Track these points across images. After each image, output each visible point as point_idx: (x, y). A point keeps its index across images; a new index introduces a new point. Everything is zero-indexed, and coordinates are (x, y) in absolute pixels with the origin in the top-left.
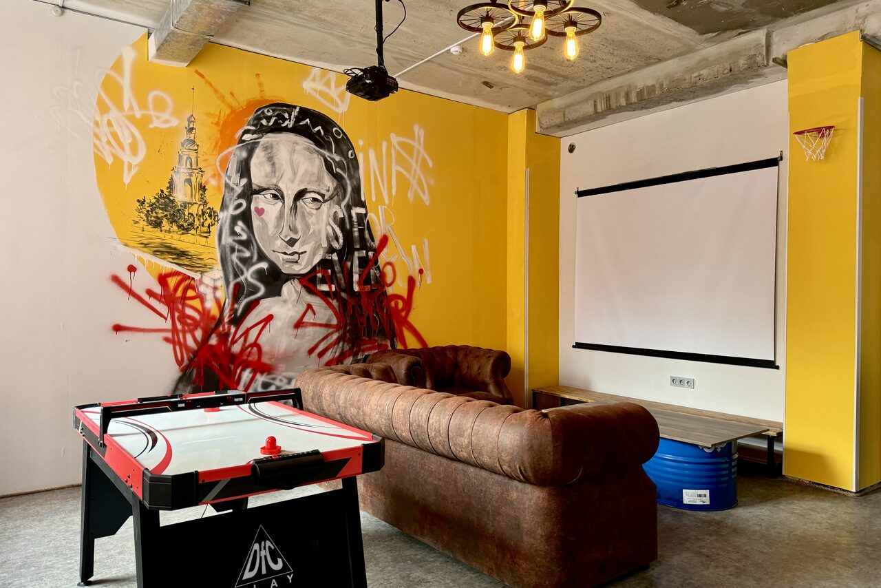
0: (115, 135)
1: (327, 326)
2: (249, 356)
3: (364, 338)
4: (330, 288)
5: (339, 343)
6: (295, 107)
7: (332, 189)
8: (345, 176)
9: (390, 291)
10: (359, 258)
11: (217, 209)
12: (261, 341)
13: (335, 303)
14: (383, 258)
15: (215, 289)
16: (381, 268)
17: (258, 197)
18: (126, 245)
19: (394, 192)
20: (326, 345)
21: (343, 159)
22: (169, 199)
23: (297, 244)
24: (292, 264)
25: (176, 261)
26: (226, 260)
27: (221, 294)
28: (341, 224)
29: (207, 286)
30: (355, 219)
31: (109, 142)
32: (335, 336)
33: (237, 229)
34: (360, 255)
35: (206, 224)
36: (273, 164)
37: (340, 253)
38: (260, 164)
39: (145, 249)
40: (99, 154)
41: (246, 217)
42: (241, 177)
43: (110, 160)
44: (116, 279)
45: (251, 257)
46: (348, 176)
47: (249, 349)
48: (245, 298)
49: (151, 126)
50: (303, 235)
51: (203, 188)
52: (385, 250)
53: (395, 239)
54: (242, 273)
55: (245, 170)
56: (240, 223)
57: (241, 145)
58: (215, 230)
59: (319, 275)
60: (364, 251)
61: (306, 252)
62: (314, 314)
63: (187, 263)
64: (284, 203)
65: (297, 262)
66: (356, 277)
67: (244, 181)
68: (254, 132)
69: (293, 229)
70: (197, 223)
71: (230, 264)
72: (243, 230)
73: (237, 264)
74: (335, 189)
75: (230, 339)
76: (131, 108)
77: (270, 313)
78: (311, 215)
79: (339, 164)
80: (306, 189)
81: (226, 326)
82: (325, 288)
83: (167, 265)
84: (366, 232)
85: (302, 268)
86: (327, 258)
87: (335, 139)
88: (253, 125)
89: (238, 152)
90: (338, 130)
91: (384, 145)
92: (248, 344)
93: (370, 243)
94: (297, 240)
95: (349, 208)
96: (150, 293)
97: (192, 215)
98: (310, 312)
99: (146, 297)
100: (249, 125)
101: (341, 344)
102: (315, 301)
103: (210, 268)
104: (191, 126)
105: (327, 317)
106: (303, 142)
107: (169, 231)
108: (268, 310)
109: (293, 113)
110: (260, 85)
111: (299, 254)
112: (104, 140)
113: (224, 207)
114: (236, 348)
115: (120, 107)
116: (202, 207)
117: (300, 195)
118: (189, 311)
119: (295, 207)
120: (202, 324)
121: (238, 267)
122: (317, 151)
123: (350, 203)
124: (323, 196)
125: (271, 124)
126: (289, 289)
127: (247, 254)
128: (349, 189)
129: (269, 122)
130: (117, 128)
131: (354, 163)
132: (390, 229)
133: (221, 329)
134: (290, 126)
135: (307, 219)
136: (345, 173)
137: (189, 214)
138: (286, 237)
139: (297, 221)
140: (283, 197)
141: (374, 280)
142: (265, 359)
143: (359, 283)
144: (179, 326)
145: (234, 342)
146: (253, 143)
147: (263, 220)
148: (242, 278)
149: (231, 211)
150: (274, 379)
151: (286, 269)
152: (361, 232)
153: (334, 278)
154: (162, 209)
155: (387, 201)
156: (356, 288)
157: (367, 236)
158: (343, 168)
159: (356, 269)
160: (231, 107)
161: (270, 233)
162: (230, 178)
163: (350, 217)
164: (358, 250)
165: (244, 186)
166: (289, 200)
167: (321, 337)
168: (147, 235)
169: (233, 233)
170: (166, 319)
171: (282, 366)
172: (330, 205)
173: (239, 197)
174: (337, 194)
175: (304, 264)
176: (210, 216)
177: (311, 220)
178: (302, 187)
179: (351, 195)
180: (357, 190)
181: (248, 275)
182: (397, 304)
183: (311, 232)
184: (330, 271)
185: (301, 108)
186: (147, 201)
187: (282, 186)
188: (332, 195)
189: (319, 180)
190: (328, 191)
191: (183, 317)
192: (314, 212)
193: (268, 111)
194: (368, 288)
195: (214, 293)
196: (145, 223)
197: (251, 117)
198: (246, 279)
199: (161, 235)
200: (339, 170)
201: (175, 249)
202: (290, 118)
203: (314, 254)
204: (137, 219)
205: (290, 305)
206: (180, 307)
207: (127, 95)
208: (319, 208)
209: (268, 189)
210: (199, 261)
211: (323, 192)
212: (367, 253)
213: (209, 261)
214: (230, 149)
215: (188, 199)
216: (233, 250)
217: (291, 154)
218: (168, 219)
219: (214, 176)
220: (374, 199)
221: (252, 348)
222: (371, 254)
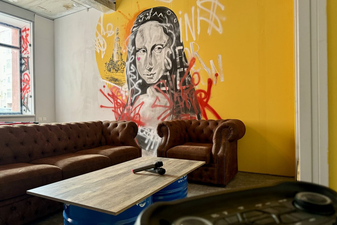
0: (99, 43)
1: (165, 106)
2: (136, 118)
3: (183, 113)
4: (166, 89)
5: (170, 115)
6: (151, 9)
7: (166, 41)
8: (172, 32)
9: (197, 88)
10: (180, 72)
11: (125, 61)
12: (140, 113)
13: (168, 96)
14: (192, 70)
15: (126, 92)
16: (191, 76)
17: (138, 53)
18: (103, 79)
19: (199, 33)
20: (165, 116)
21: (171, 25)
22: (113, 61)
23: (152, 70)
24: (150, 79)
25: (115, 83)
26: (128, 80)
27: (127, 94)
28: (171, 57)
29: (123, 91)
30: (177, 53)
31: (98, 46)
32: (169, 112)
33: (132, 68)
34: (180, 71)
35: (123, 68)
36: (143, 38)
37: (171, 72)
38: (139, 39)
39: (107, 80)
40: (96, 50)
41: (134, 63)
42: (133, 46)
43: (98, 52)
44: (101, 90)
45: (136, 78)
46: (174, 32)
47: (136, 115)
48: (135, 95)
49: (108, 37)
50: (155, 66)
51: (121, 54)
52: (194, 66)
53: (200, 59)
54: (133, 85)
55: (134, 44)
56: (132, 65)
57: (132, 33)
58: (125, 69)
59: (161, 83)
60: (182, 69)
61: (156, 73)
62: (160, 101)
63: (118, 83)
64: (147, 53)
65: (152, 78)
66: (178, 82)
67: (134, 48)
68: (136, 26)
69: (151, 64)
70: (120, 68)
71: (130, 82)
72: (133, 68)
73: (132, 82)
74: (168, 40)
75: (130, 111)
76: (103, 33)
77: (143, 101)
78: (158, 55)
79: (170, 28)
80: (156, 44)
81: (129, 106)
82: (164, 89)
83: (112, 84)
84: (183, 58)
85: (154, 81)
86: (165, 74)
87: (168, 16)
88: (136, 24)
89: (131, 37)
90: (169, 11)
91: (193, 9)
92: (136, 113)
93: (185, 64)
94: (152, 68)
95: (174, 48)
96: (109, 94)
97: (119, 65)
98: (158, 101)
99: (107, 96)
100: (135, 24)
101: (171, 116)
102: (160, 95)
103: (124, 84)
104: (118, 32)
105: (165, 103)
106: (155, 23)
107: (113, 72)
108: (142, 100)
109: (150, 12)
110: (138, 6)
111: (153, 74)
112: (97, 45)
113: (127, 60)
114: (132, 115)
115: (100, 33)
116: (121, 61)
117: (153, 48)
118: (119, 101)
119: (151, 53)
120: (122, 105)
121: (132, 83)
122: (160, 25)
123: (175, 46)
124: (162, 45)
125: (142, 21)
126: (150, 90)
127: (135, 77)
128: (175, 38)
129: (141, 20)
130: (100, 41)
131: (177, 24)
132: (196, 54)
133: (128, 107)
134: (149, 18)
135: (156, 58)
136: (172, 31)
137: (118, 65)
138: (148, 68)
139: (152, 60)
140: (147, 51)
141: (187, 83)
142: (141, 120)
143: (180, 85)
144: (116, 106)
145: (132, 112)
146: (136, 31)
147: (140, 62)
148: (133, 87)
149: (130, 61)
150: (145, 129)
151: (148, 82)
152: (181, 59)
153: (168, 84)
154: (111, 65)
155: (194, 39)
156: (178, 88)
157: (184, 60)
158: (171, 29)
159: (178, 78)
160: (129, 20)
161: (142, 67)
162: (129, 48)
163: (175, 52)
164: (179, 68)
165: (133, 50)
166: (149, 52)
167: (163, 112)
168: (107, 75)
169: (130, 70)
170: (113, 103)
171: (147, 124)
172: (166, 49)
173: (132, 55)
174: (169, 43)
175: (155, 79)
176: (124, 64)
177: (158, 58)
178: (154, 44)
179: (175, 41)
180: (178, 38)
181: (136, 86)
182: (201, 95)
183: (158, 63)
184: (166, 80)
185: (153, 8)
186: (107, 63)
187: (146, 46)
188: (166, 44)
189: (161, 38)
190: (165, 42)
191: (117, 102)
192: (159, 54)
193: (141, 15)
194: (184, 87)
195: (125, 93)
196: (107, 71)
197: (135, 21)
198: (135, 87)
199: (111, 74)
200: (170, 31)
201: (114, 78)
202: (149, 15)
203: (159, 74)
204: (105, 70)
205: (150, 97)
206: (116, 99)
207: (102, 29)
208: (161, 52)
209: (142, 49)
210: (121, 82)
211: (163, 43)
212: (184, 69)
213: (124, 82)
214: (129, 36)
215: (117, 60)
216: (130, 76)
217: (149, 31)
218: (112, 68)
219: (124, 49)
220: (187, 40)
221: (137, 116)
222: (186, 69)
